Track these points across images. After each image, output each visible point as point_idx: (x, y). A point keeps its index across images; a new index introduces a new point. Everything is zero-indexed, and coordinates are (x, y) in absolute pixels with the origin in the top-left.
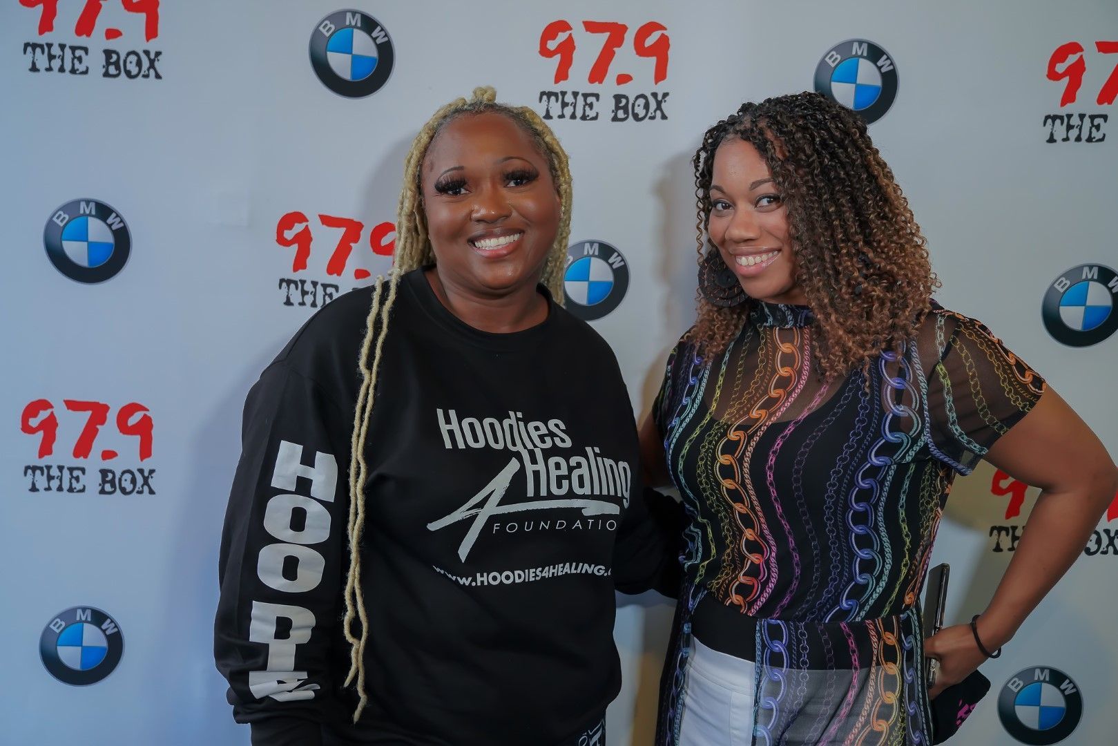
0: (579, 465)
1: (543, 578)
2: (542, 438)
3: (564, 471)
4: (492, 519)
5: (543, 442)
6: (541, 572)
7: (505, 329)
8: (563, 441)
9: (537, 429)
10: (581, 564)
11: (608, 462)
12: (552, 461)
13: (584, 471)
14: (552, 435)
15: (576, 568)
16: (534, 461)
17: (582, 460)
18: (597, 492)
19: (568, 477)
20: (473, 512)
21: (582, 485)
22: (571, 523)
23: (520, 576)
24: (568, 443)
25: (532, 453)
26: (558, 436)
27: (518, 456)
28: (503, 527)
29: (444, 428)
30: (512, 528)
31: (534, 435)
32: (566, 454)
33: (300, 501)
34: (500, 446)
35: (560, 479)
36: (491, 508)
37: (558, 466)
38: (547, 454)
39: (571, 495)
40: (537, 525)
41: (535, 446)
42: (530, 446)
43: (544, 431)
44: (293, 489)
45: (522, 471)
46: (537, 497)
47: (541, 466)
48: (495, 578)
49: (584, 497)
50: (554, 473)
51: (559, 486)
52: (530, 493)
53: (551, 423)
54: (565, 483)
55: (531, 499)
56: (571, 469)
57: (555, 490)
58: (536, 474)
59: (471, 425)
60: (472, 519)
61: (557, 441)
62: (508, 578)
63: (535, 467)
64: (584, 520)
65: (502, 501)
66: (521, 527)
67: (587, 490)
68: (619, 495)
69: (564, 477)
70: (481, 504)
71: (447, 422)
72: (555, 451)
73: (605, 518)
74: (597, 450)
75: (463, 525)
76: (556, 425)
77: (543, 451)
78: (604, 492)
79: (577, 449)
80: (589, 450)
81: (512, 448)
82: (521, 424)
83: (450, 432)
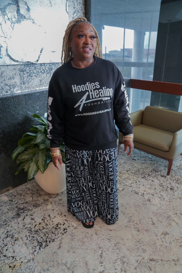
0: (101, 91)
1: (97, 114)
2: (93, 87)
3: (98, 93)
4: (84, 104)
5: (94, 87)
8: (98, 86)
13: (102, 92)
16: (91, 92)
18: (105, 96)
19: (99, 94)
20: (80, 103)
21: (102, 95)
22: (101, 102)
23: (91, 114)
26: (97, 86)
27: (88, 91)
28: (87, 105)
30: (89, 105)
31: (92, 86)
32: (98, 89)
35: (97, 95)
36: (84, 102)
37: (96, 92)
38: (94, 90)
39: (100, 97)
40: (94, 104)
41: (92, 89)
42: (91, 89)
43: (94, 85)
45: (89, 94)
46: (93, 98)
48: (87, 114)
49: (102, 97)
50: (96, 94)
51: (97, 96)
52: (91, 98)
54: (98, 95)
55: (91, 99)
56: (99, 92)
57: (96, 97)
58: (92, 94)
59: (79, 87)
61: (97, 87)
62: (89, 114)
63: (92, 93)
64: (103, 101)
65: (86, 101)
66: (91, 104)
67: (103, 96)
68: (110, 95)
69: (98, 94)
70: (82, 102)
71: (74, 87)
72: (96, 89)
73: (107, 100)
74: (105, 87)
75: (79, 106)
76: (97, 83)
77: (93, 89)
78: (107, 95)
79: (101, 88)
80: (103, 88)
81: (87, 89)
82: (90, 84)
83: (75, 89)
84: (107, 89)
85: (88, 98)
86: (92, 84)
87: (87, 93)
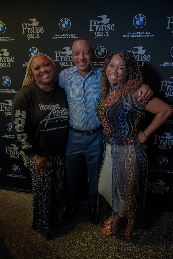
0: (61, 111)
1: (58, 129)
2: (55, 107)
3: (59, 112)
4: (49, 121)
5: (56, 108)
7: (48, 91)
8: (59, 108)
9: (55, 106)
11: (66, 110)
12: (57, 111)
13: (62, 112)
14: (57, 107)
15: (64, 127)
16: (54, 111)
19: (60, 113)
21: (62, 114)
24: (60, 108)
25: (54, 110)
28: (51, 122)
29: (40, 107)
30: (52, 122)
31: (54, 107)
32: (59, 110)
33: (20, 119)
34: (49, 109)
35: (59, 114)
37: (58, 112)
38: (56, 110)
39: (61, 116)
40: (56, 121)
43: (56, 106)
44: (19, 117)
45: (52, 113)
46: (55, 117)
47: (55, 112)
48: (50, 130)
49: (63, 116)
51: (59, 115)
53: (57, 105)
54: (60, 114)
56: (60, 112)
57: (58, 115)
58: (55, 113)
59: (45, 106)
60: (46, 121)
62: (52, 129)
64: (63, 119)
65: (50, 118)
66: (54, 121)
68: (68, 115)
71: (41, 106)
72: (57, 109)
73: (66, 118)
74: (64, 108)
75: (45, 122)
76: (58, 105)
78: (66, 115)
79: (61, 109)
80: (63, 109)
81: (51, 109)
82: (52, 105)
83: (41, 107)
85: (52, 116)
86: (54, 105)
87: (51, 112)
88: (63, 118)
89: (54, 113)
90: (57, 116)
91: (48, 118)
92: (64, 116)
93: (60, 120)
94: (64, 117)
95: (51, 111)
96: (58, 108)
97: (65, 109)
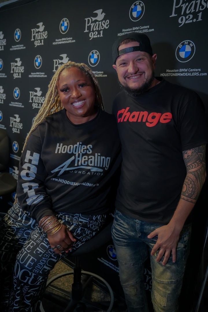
0: (91, 158)
3: (87, 159)
4: (66, 171)
6: (75, 184)
10: (87, 183)
11: (103, 158)
13: (93, 160)
15: (86, 184)
17: (93, 157)
18: (96, 165)
19: (88, 161)
20: (60, 169)
22: (87, 173)
24: (91, 152)
25: (79, 155)
26: (88, 150)
27: (75, 155)
29: (57, 148)
32: (88, 155)
34: (71, 153)
37: (85, 158)
39: (88, 165)
43: (85, 148)
44: (28, 162)
49: (91, 166)
50: (83, 160)
51: (84, 163)
55: (76, 166)
56: (89, 159)
59: (65, 147)
65: (68, 167)
67: (93, 165)
68: (104, 166)
69: (86, 161)
70: (62, 168)
73: (97, 172)
74: (99, 154)
75: (58, 172)
77: (82, 154)
78: (99, 165)
80: (96, 154)
81: (74, 153)
83: (59, 149)
84: (101, 157)
85: (72, 164)
88: (92, 171)
89: (77, 159)
90: (82, 165)
91: (65, 167)
92: (94, 166)
93: (84, 173)
94: (94, 170)
95: (73, 157)
96: (88, 152)
97: (99, 156)
